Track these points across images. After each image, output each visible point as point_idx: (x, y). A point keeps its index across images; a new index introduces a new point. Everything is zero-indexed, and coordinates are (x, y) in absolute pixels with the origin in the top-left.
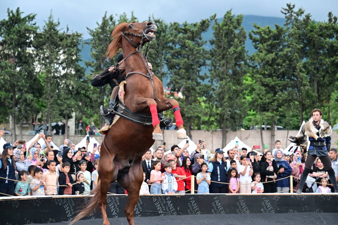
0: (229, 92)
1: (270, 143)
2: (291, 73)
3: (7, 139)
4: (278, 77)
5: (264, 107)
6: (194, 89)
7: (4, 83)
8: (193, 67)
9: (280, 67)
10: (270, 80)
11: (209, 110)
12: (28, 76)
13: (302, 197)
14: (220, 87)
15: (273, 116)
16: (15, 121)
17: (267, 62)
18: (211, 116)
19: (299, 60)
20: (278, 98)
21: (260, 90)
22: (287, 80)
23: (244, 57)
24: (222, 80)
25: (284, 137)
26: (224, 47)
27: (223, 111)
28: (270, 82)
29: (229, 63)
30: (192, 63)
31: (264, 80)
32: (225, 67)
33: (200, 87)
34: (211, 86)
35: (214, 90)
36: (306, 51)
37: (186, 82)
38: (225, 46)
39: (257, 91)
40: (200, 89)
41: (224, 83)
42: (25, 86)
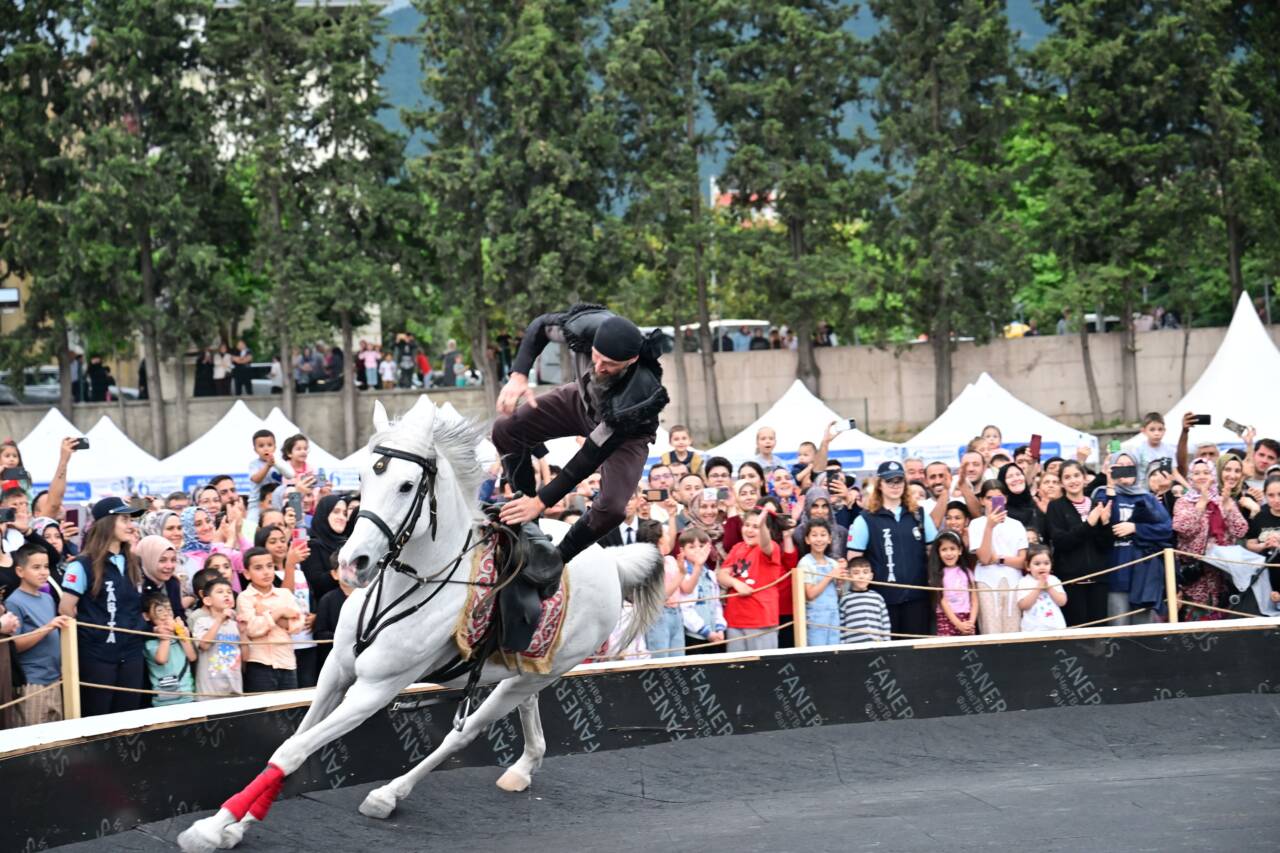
0: (955, 196)
1: (1120, 379)
2: (1190, 108)
3: (130, 422)
4: (1138, 128)
5: (1090, 245)
6: (819, 193)
7: (105, 208)
8: (812, 107)
9: (1144, 89)
10: (1109, 141)
11: (883, 270)
12: (191, 178)
13: (1204, 641)
14: (917, 181)
15: (1126, 280)
16: (155, 352)
17: (1098, 71)
18: (887, 289)
19: (1218, 58)
20: (1143, 209)
21: (1073, 182)
22: (1174, 136)
23: (1005, 59)
24: (923, 150)
25: (1174, 357)
26: (927, 25)
27: (936, 271)
28: (1108, 148)
29: (950, 87)
30: (807, 92)
31: (1085, 142)
32: (933, 103)
33: (844, 183)
34: (883, 177)
35: (895, 191)
36: (1243, 20)
37: (789, 168)
38: (929, 19)
39: (1064, 187)
40: (843, 191)
41: (934, 164)
42: (186, 216)
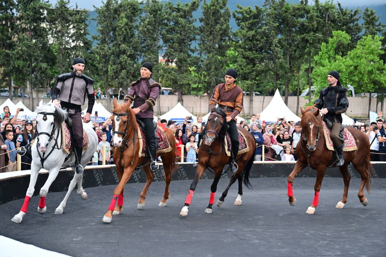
0: (215, 63)
1: (249, 106)
2: (268, 47)
3: (25, 102)
4: (257, 51)
5: (244, 76)
6: (185, 61)
7: (21, 53)
8: (185, 41)
9: (258, 42)
10: (250, 53)
11: (198, 79)
12: (42, 48)
13: (271, 165)
14: (207, 59)
15: (251, 84)
16: (32, 87)
17: (249, 38)
18: (199, 83)
19: (275, 37)
20: (256, 69)
21: (242, 62)
22: (264, 53)
23: (228, 33)
24: (209, 53)
25: (261, 102)
26: (211, 25)
27: (210, 80)
28: (250, 55)
29: (216, 39)
30: (184, 37)
31: (245, 53)
32: (212, 42)
33: (191, 59)
34: (200, 58)
35: (202, 61)
36: (281, 29)
37: (179, 54)
38: (212, 23)
39: (240, 63)
40: (191, 60)
41: (211, 56)
42: (40, 56)
